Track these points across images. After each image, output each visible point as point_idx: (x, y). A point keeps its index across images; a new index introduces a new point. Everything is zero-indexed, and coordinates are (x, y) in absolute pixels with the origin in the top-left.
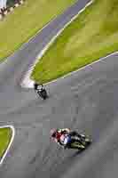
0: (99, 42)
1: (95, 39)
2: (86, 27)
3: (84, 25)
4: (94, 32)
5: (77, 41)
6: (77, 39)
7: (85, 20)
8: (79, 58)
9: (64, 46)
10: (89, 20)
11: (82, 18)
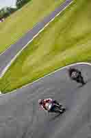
0: (49, 60)
1: (46, 58)
2: (39, 49)
3: (37, 47)
4: (45, 52)
5: (32, 60)
6: (32, 58)
7: (38, 43)
8: (34, 72)
9: (22, 64)
10: (41, 43)
11: (36, 41)
